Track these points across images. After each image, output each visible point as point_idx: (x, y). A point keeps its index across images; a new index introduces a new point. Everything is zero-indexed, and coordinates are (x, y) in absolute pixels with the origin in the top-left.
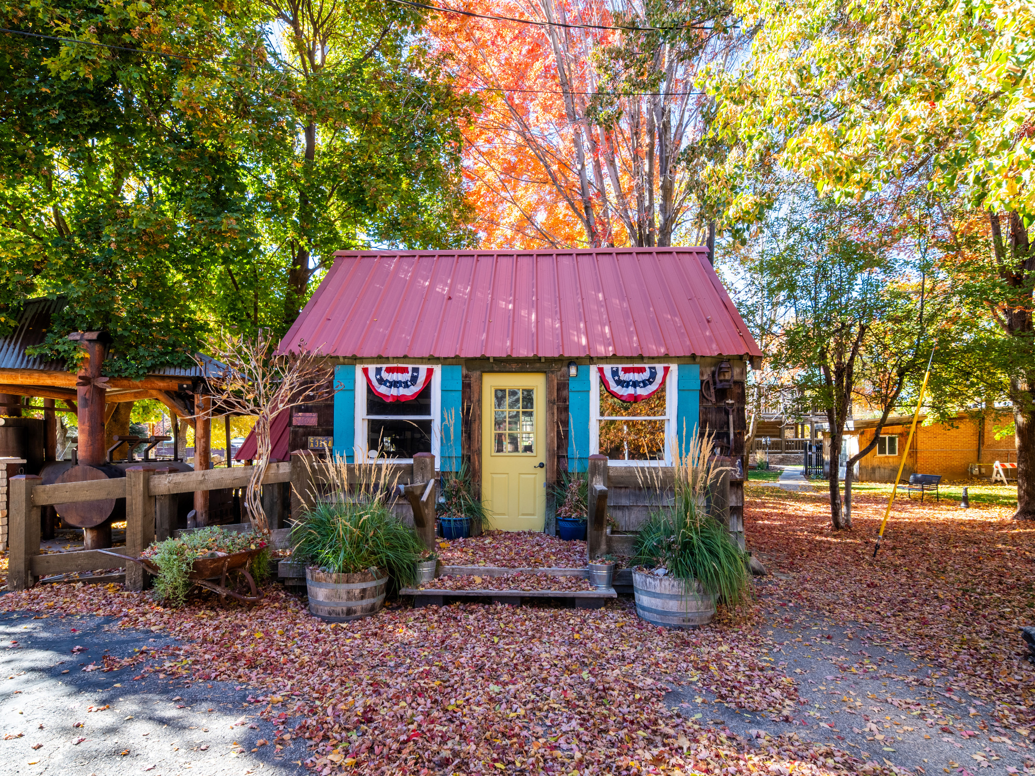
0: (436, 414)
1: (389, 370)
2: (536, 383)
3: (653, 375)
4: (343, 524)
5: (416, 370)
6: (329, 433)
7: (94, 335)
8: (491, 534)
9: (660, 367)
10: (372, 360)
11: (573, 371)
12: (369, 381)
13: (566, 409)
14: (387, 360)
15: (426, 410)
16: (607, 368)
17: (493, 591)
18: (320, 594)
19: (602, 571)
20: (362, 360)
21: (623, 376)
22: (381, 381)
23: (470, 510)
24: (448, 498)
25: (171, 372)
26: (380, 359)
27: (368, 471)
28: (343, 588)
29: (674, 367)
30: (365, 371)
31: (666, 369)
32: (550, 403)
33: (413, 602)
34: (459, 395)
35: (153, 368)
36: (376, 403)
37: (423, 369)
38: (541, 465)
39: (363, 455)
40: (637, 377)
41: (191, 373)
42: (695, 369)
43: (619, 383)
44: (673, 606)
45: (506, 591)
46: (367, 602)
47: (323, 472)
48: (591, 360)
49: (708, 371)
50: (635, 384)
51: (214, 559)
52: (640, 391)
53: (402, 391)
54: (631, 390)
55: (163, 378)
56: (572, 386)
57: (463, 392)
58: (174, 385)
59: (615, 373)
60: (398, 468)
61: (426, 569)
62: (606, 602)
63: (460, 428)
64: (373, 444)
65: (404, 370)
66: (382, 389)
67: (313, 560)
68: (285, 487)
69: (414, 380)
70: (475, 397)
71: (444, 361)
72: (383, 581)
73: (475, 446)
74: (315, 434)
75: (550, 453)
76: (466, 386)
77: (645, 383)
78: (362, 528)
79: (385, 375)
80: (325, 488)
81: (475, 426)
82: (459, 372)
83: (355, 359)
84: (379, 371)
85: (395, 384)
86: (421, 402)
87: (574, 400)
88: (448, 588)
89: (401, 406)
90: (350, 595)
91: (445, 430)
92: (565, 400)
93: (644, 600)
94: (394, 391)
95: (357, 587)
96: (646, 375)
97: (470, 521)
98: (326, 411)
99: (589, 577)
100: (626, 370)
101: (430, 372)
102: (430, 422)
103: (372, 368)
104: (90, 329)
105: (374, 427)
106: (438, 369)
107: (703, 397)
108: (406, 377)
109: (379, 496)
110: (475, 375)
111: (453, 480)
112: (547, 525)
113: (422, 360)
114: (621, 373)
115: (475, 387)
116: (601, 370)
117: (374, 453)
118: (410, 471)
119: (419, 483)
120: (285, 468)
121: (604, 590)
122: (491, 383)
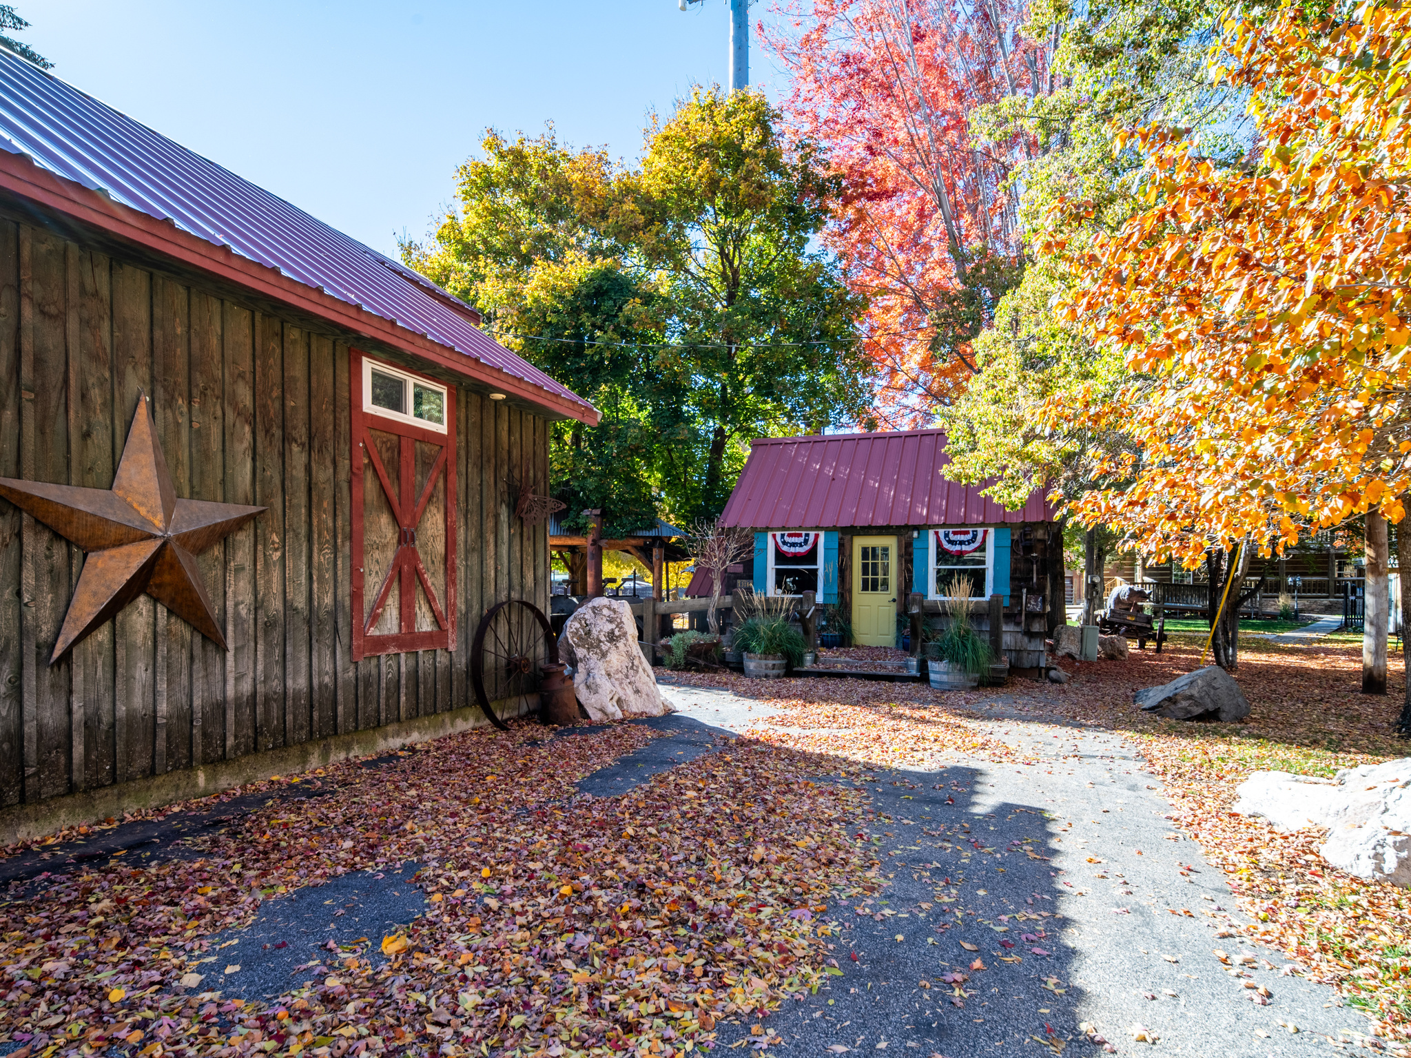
0: (820, 565)
1: (789, 535)
2: (891, 542)
3: (975, 537)
4: (763, 629)
5: (807, 535)
6: (750, 577)
7: (598, 512)
8: (857, 647)
9: (980, 531)
10: (778, 529)
11: (915, 534)
12: (776, 543)
13: (911, 561)
14: (788, 529)
15: (814, 562)
16: (941, 532)
17: (846, 670)
18: (751, 665)
19: (914, 662)
20: (772, 529)
21: (952, 537)
22: (784, 543)
23: (842, 629)
24: (828, 621)
25: (640, 533)
26: (784, 528)
27: (776, 600)
28: (763, 662)
29: (991, 530)
30: (774, 536)
31: (985, 532)
32: (900, 556)
33: (800, 675)
34: (836, 552)
35: (632, 530)
36: (780, 557)
37: (812, 534)
38: (894, 600)
39: (772, 591)
40: (962, 537)
41: (653, 533)
42: (1007, 532)
43: (950, 542)
44: (945, 678)
45: (854, 670)
46: (775, 672)
47: (751, 601)
48: (930, 527)
49: (1018, 532)
50: (962, 543)
51: (699, 645)
52: (964, 548)
53: (798, 550)
54: (958, 548)
55: (634, 537)
56: (915, 544)
57: (839, 549)
58: (640, 542)
59: (946, 535)
60: (793, 599)
61: (809, 658)
62: (913, 679)
63: (836, 573)
64: (779, 584)
65: (799, 535)
66: (785, 548)
67: (747, 648)
68: (729, 610)
69: (806, 541)
70: (847, 553)
71: (827, 529)
72: (784, 662)
73: (847, 586)
74: (741, 578)
75: (900, 592)
76: (841, 545)
77: (970, 542)
78: (773, 631)
79: (787, 539)
80: (752, 611)
81: (847, 573)
82: (836, 536)
83: (767, 529)
84: (783, 536)
85: (793, 545)
86: (811, 556)
87: (917, 555)
88: (821, 668)
89: (797, 559)
90: (767, 667)
91: (826, 575)
92: (911, 554)
93: (932, 676)
94: (792, 550)
95: (770, 663)
96: (969, 537)
97: (842, 637)
98: (749, 566)
99: (907, 667)
100: (955, 533)
101: (817, 536)
102: (816, 570)
103: (778, 534)
104: (595, 508)
105: (780, 575)
106: (822, 535)
107: (1013, 552)
108: (801, 540)
109: (782, 615)
110: (847, 538)
111: (831, 609)
112: (897, 642)
113: (812, 529)
114: (951, 536)
115: (847, 546)
116: (937, 533)
117: (779, 591)
118: (800, 601)
119: (805, 608)
120: (728, 599)
121: (914, 672)
122: (859, 543)
